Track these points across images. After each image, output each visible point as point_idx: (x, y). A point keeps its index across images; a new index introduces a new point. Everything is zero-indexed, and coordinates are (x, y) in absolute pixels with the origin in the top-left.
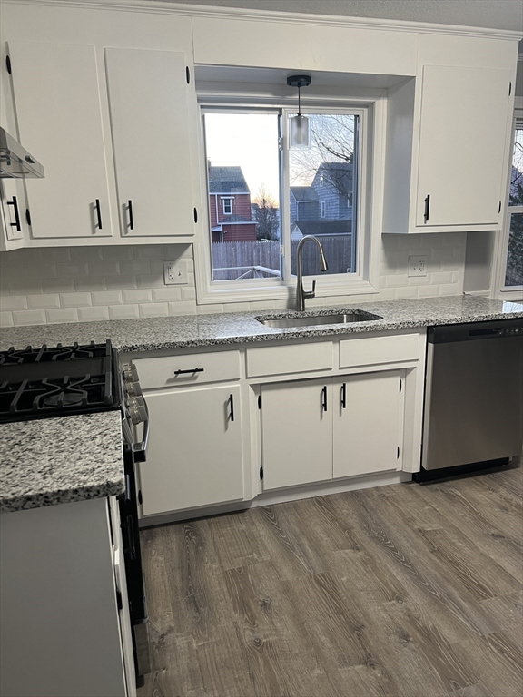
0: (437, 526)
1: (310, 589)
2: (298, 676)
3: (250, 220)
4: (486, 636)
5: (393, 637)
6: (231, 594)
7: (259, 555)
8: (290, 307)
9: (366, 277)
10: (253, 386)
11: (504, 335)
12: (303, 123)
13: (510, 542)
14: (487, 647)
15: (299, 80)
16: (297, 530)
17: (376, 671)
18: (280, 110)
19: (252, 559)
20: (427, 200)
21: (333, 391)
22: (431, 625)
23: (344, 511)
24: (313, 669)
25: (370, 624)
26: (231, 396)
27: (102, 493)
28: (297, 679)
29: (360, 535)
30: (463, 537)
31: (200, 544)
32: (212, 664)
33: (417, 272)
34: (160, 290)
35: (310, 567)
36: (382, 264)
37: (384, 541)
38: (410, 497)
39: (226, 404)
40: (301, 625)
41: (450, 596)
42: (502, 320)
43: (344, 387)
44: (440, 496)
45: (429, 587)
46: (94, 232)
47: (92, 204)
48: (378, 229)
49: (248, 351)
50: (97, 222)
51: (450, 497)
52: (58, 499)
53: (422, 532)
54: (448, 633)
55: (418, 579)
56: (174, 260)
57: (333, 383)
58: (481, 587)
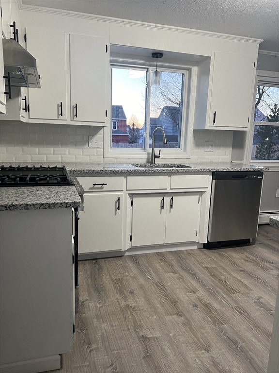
0: (214, 266)
1: (153, 287)
2: (146, 318)
3: (126, 133)
4: (233, 307)
5: (190, 306)
6: (115, 288)
7: (129, 273)
8: (148, 162)
9: (185, 150)
10: (130, 195)
11: (248, 179)
12: (158, 75)
13: (248, 273)
14: (234, 311)
15: (157, 55)
16: (147, 265)
17: (182, 318)
18: (147, 69)
19: (126, 275)
20: (215, 114)
21: (167, 200)
22: (208, 302)
23: (170, 258)
24: (153, 316)
25: (180, 301)
26: (119, 198)
27: (72, 206)
28: (145, 319)
29: (177, 267)
30: (226, 271)
31: (100, 268)
32: (106, 313)
33: (209, 150)
34: (86, 149)
35: (153, 279)
36: (193, 145)
37: (188, 270)
38: (201, 254)
39: (116, 202)
40: (148, 300)
41: (218, 292)
42: (248, 171)
43: (172, 199)
44: (216, 255)
45: (209, 288)
46: (58, 117)
47: (58, 105)
48: (191, 127)
49: (128, 177)
50: (60, 113)
51: (221, 255)
52: (54, 206)
53: (207, 268)
54: (216, 305)
55: (204, 286)
56: (93, 135)
57: (167, 196)
58: (233, 289)
